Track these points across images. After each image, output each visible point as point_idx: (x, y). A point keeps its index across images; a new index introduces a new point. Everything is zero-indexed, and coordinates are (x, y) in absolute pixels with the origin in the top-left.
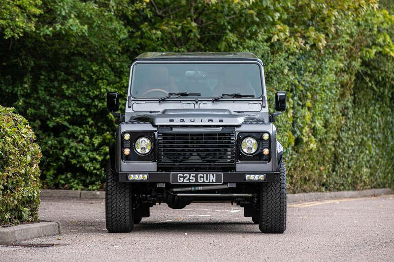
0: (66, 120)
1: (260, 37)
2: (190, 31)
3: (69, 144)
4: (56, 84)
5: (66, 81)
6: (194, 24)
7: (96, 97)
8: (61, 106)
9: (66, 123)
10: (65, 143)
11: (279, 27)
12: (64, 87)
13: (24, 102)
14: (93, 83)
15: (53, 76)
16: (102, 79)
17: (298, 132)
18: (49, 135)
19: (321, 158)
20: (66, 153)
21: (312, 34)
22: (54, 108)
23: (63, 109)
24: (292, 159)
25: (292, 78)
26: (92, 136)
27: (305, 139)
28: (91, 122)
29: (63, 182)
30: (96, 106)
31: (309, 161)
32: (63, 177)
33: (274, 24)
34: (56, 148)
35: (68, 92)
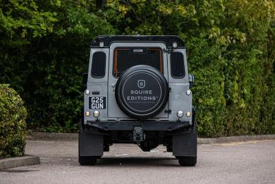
0: (78, 89)
1: (202, 35)
2: (157, 32)
3: (79, 104)
4: (72, 65)
5: (78, 64)
8: (75, 79)
9: (77, 91)
10: (77, 103)
12: (77, 67)
13: (51, 77)
15: (69, 60)
17: (229, 97)
18: (68, 98)
19: (250, 113)
20: (78, 109)
21: (237, 33)
22: (70, 80)
23: (75, 81)
24: (225, 114)
25: (223, 61)
27: (235, 101)
29: (75, 128)
31: (240, 115)
32: (76, 125)
33: (211, 27)
34: (71, 106)
35: (79, 71)
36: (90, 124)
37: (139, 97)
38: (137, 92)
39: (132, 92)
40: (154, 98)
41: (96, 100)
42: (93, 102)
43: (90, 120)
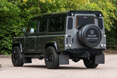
2: (38, 10)
5: (3, 24)
6: (39, 8)
7: (12, 29)
9: (3, 36)
10: (3, 42)
11: (63, 9)
14: (11, 25)
16: (13, 24)
20: (3, 44)
23: (2, 32)
26: (11, 40)
28: (11, 36)
29: (3, 53)
30: (12, 31)
32: (3, 51)
33: (61, 8)
35: (4, 27)
36: (67, 50)
37: (91, 38)
38: (90, 36)
39: (89, 36)
40: (97, 39)
41: (69, 39)
42: (68, 40)
43: (67, 48)
